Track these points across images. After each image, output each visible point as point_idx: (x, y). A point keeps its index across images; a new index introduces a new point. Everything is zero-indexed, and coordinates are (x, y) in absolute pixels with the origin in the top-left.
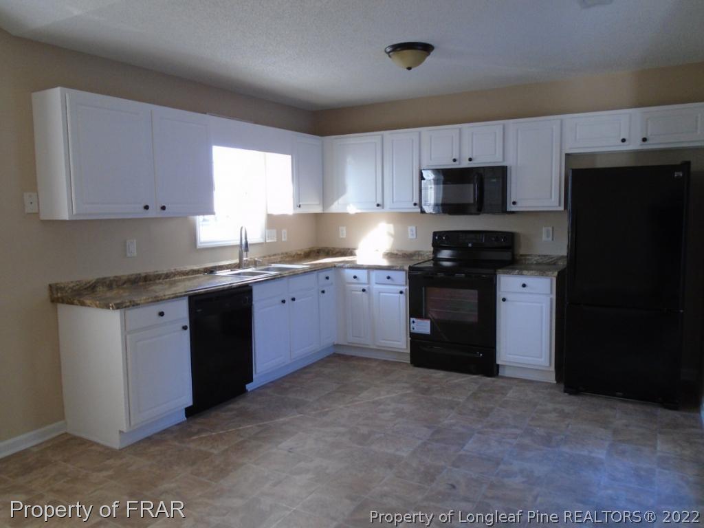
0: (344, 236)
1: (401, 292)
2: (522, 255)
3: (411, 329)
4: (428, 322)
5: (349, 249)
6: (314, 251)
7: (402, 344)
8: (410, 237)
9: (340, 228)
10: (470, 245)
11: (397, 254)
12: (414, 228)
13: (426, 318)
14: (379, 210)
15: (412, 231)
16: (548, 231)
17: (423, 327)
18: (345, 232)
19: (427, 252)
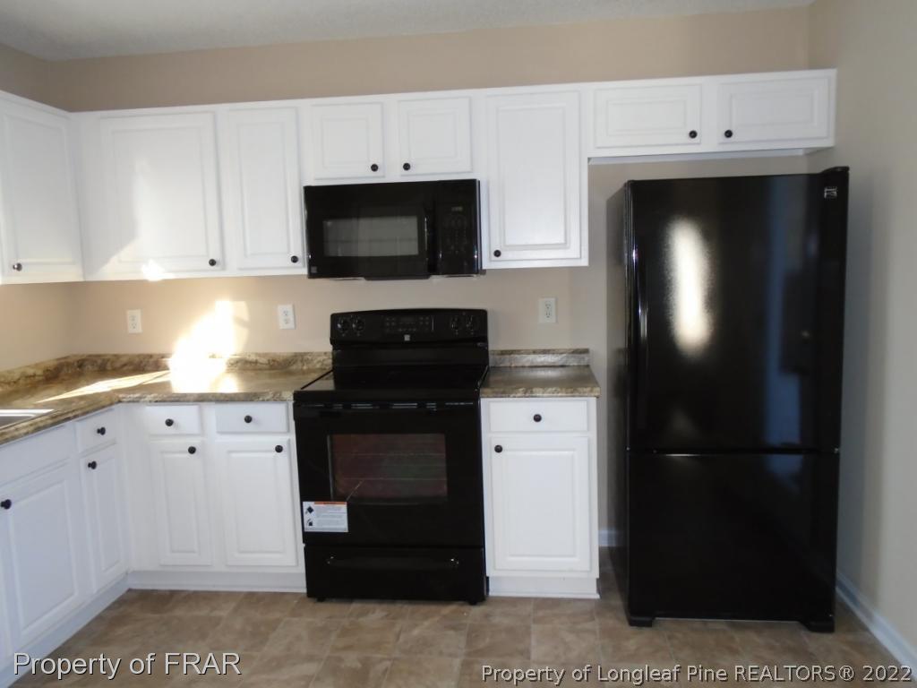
0: (139, 329)
1: (279, 449)
2: (503, 353)
3: (306, 526)
4: (342, 508)
5: (151, 356)
6: (68, 365)
8: (282, 325)
9: (129, 313)
10: (407, 338)
11: (256, 362)
12: (289, 308)
13: (339, 498)
14: (215, 272)
15: (286, 313)
16: (548, 306)
17: (333, 518)
18: (139, 320)
19: (319, 354)
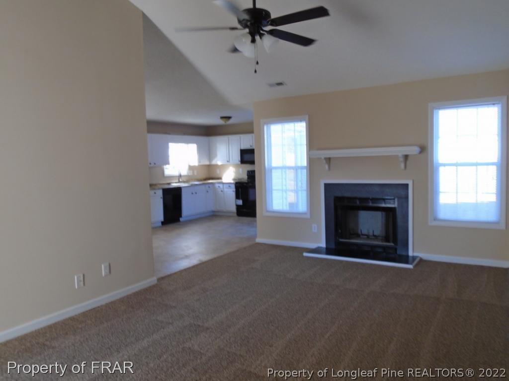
0: (218, 173)
3: (236, 204)
4: (242, 201)
5: (220, 177)
7: (234, 209)
8: (240, 173)
9: (216, 170)
11: (236, 179)
14: (228, 163)
15: (241, 170)
